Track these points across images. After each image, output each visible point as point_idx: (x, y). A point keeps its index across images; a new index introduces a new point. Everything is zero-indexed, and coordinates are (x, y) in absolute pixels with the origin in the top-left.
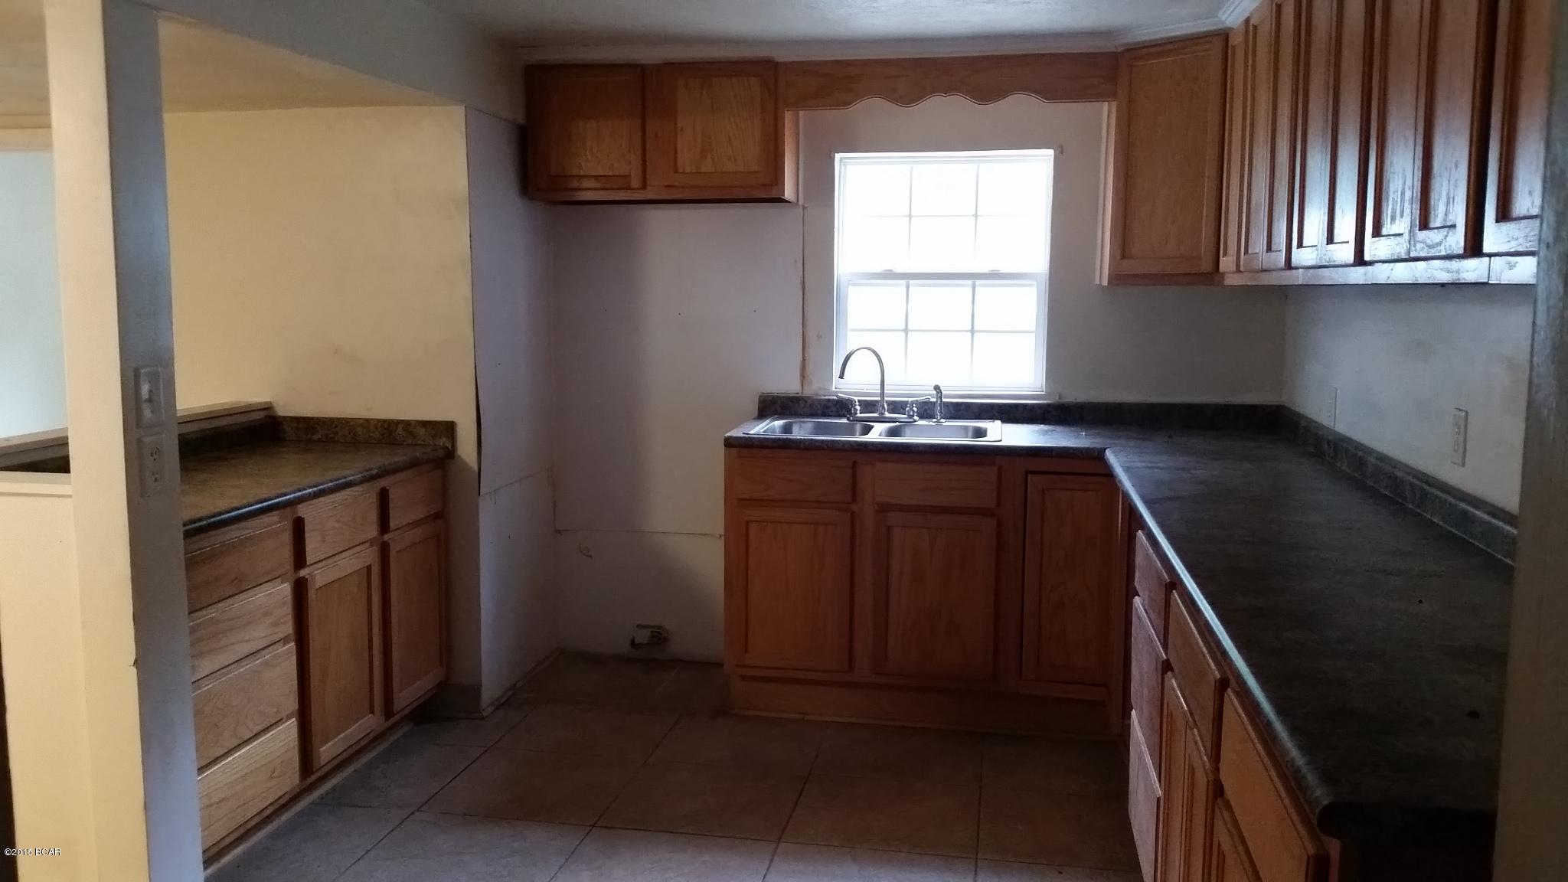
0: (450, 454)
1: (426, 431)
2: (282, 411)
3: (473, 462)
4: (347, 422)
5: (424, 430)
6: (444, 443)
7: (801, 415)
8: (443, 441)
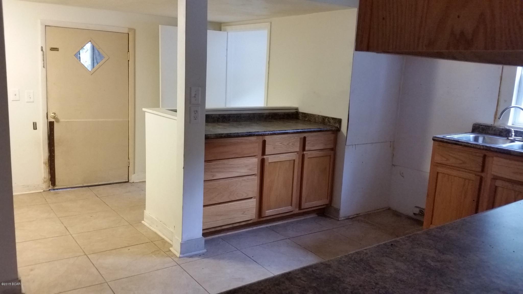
0: (338, 130)
1: (333, 121)
2: (301, 110)
3: (345, 134)
4: (314, 116)
5: (332, 120)
6: (337, 126)
7: (489, 134)
8: (337, 125)
